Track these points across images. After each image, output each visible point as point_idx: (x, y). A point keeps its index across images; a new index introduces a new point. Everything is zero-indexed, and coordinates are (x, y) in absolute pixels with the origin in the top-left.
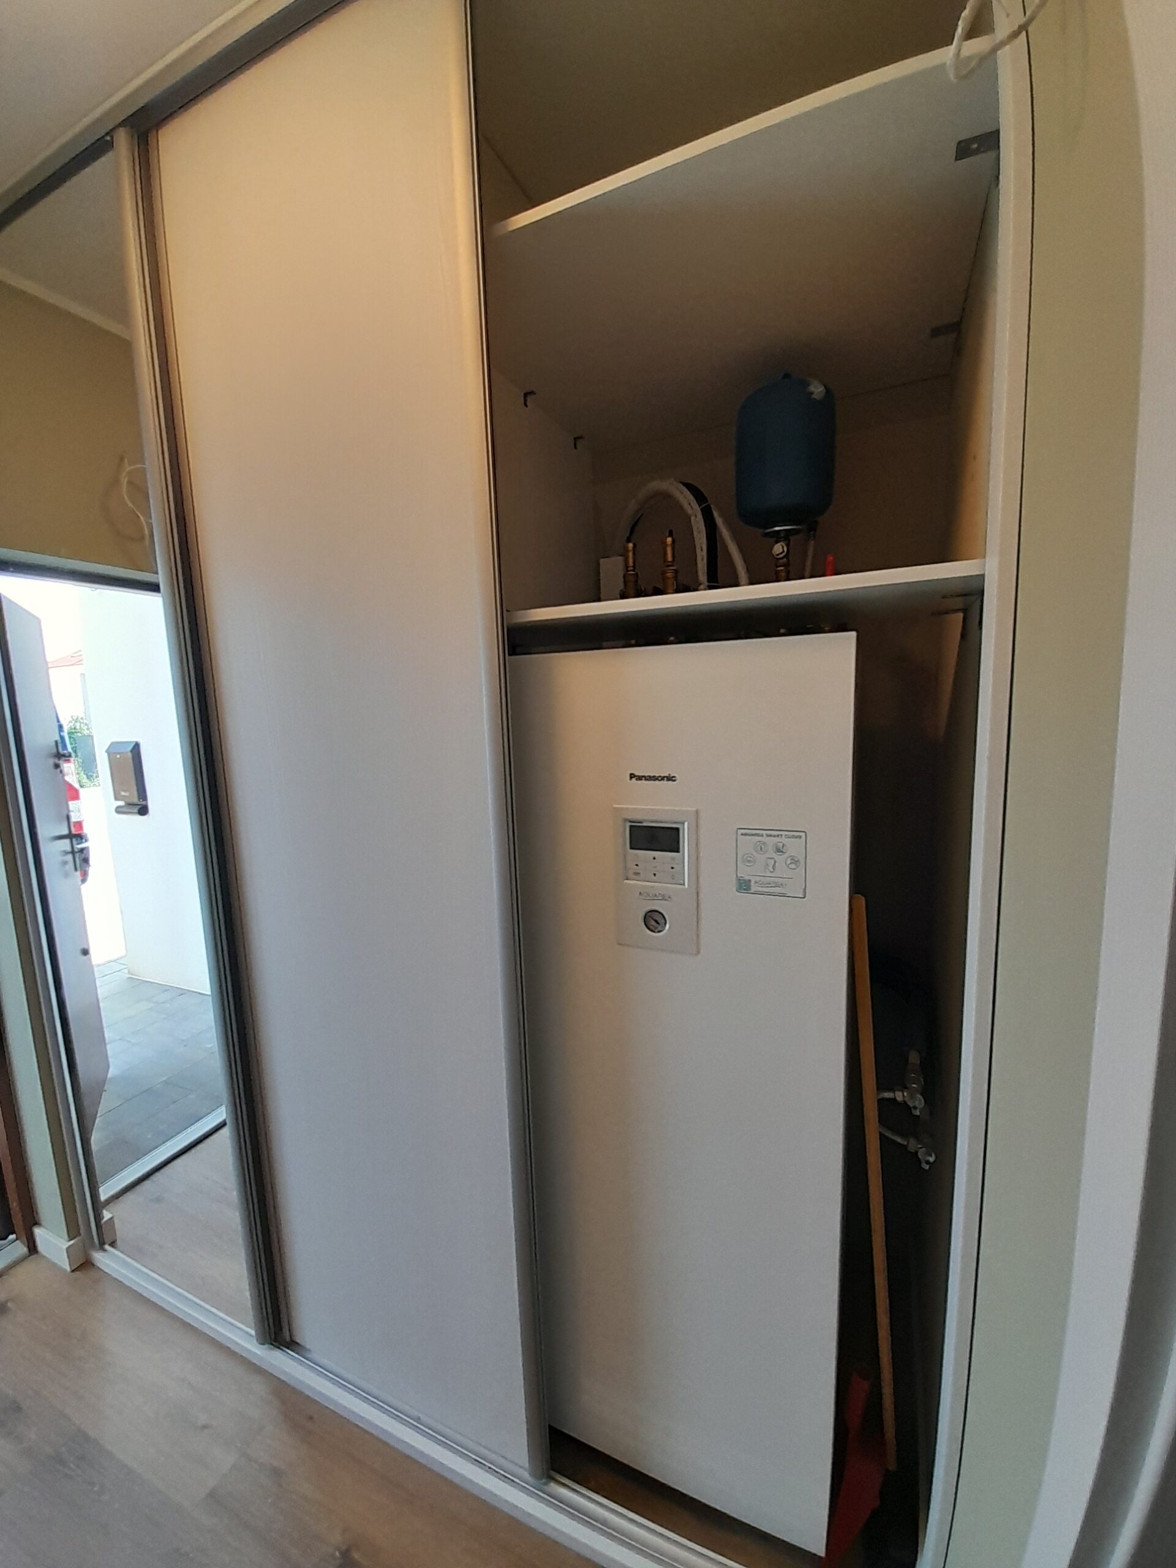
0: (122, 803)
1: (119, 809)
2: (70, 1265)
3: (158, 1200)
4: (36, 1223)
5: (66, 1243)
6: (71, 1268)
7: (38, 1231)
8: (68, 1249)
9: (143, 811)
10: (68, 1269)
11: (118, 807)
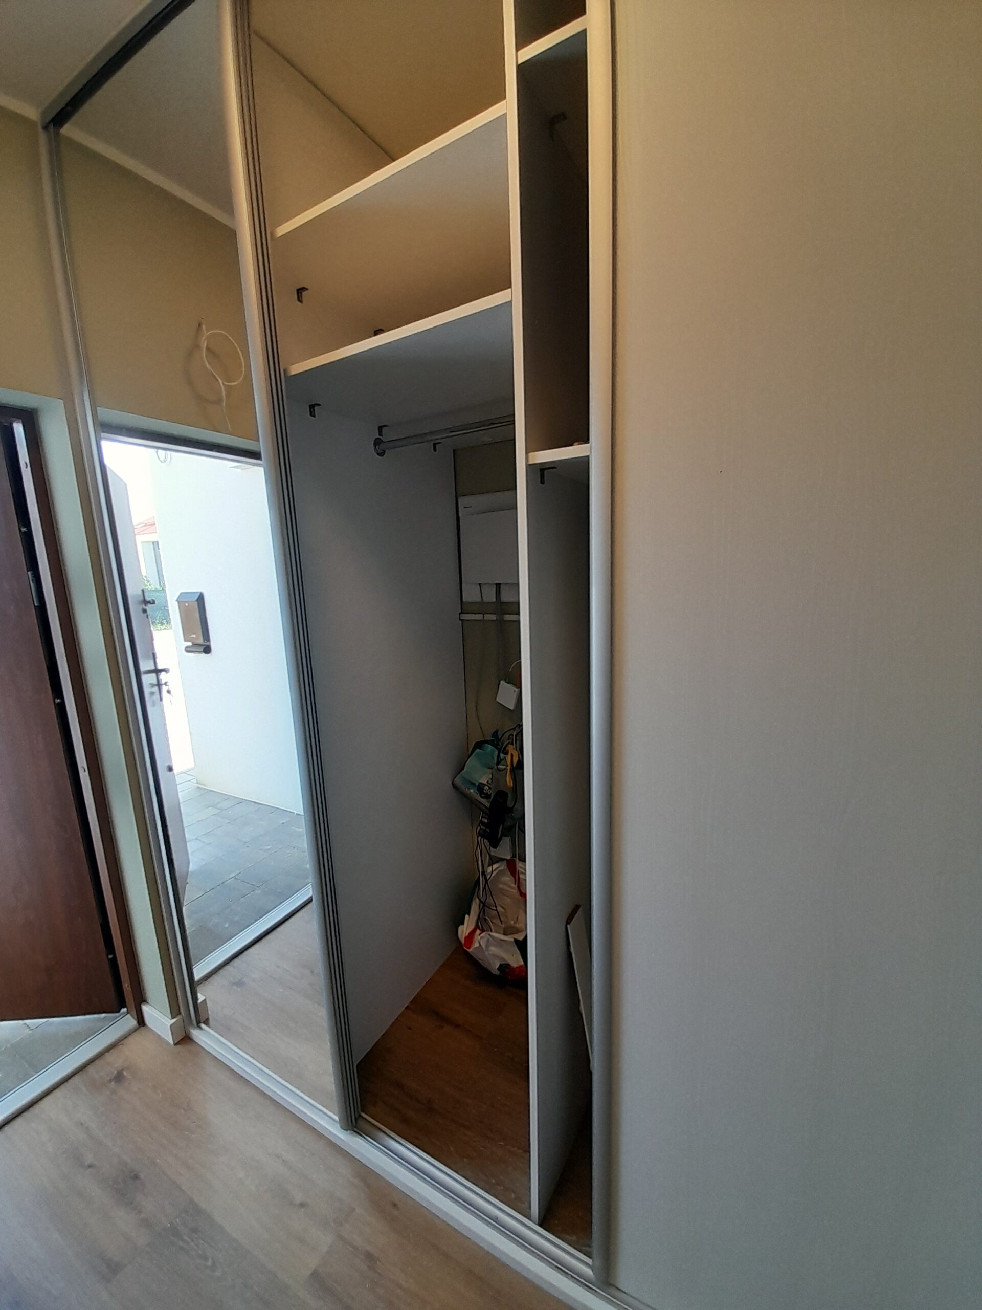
0: (190, 644)
1: (188, 649)
2: (173, 1040)
3: (240, 984)
4: (144, 1001)
5: (169, 1021)
6: (174, 1042)
7: (145, 1008)
8: (171, 1026)
9: (207, 650)
10: (171, 1042)
11: (187, 647)
